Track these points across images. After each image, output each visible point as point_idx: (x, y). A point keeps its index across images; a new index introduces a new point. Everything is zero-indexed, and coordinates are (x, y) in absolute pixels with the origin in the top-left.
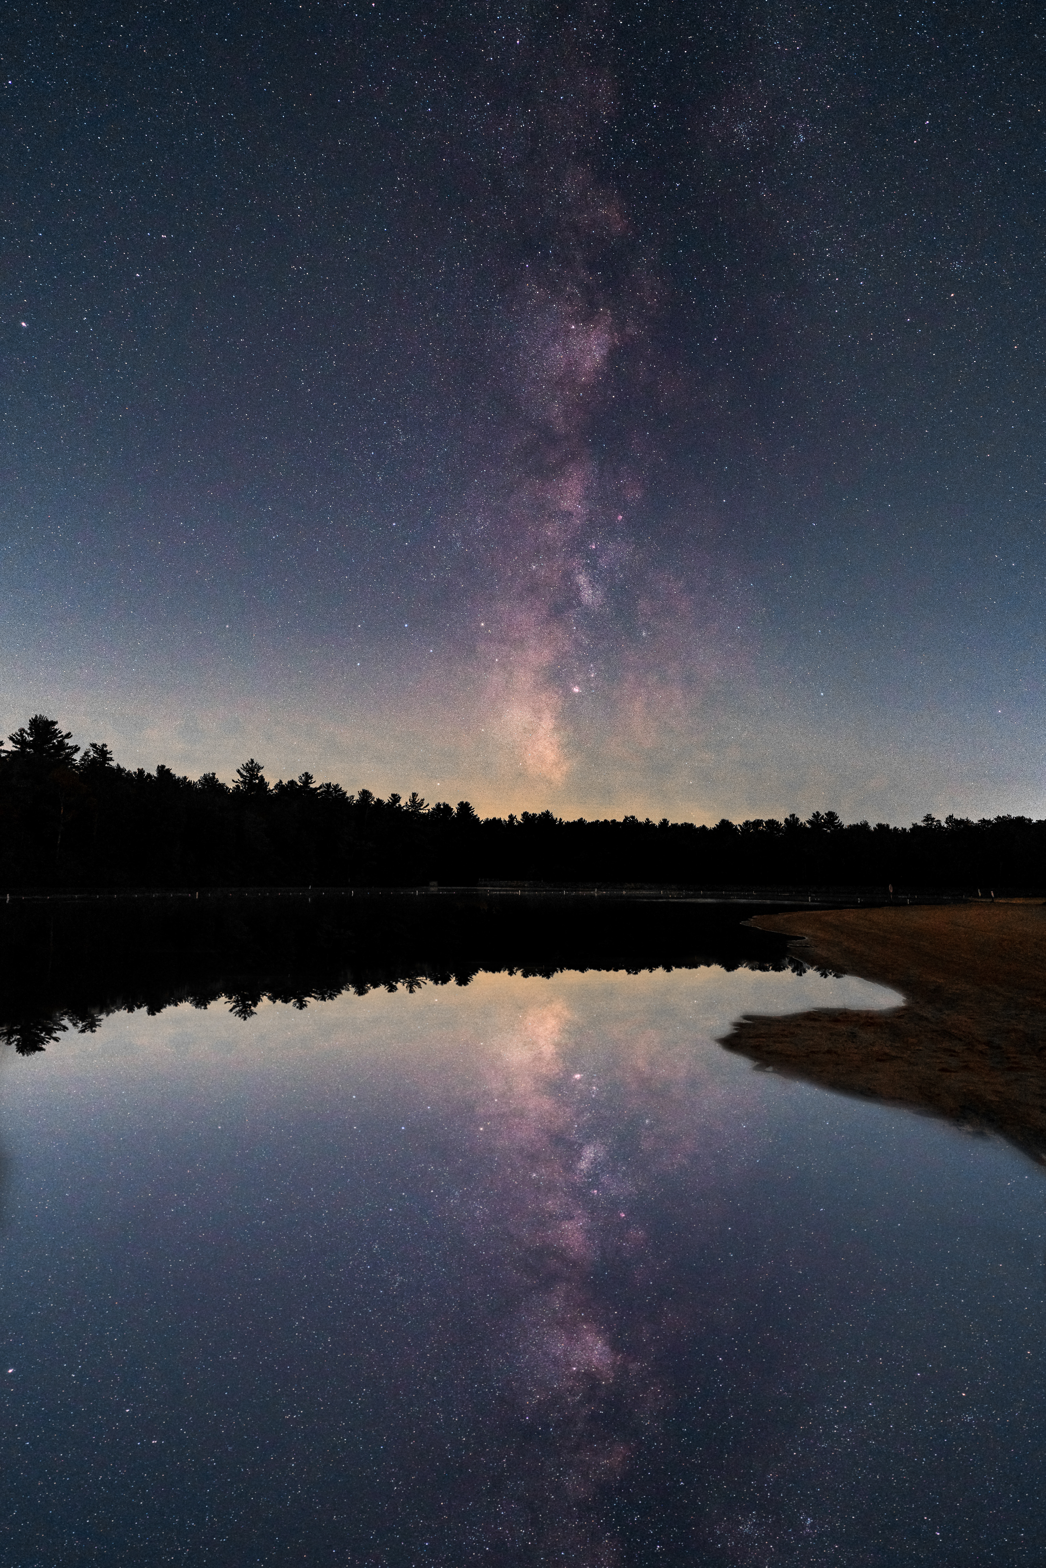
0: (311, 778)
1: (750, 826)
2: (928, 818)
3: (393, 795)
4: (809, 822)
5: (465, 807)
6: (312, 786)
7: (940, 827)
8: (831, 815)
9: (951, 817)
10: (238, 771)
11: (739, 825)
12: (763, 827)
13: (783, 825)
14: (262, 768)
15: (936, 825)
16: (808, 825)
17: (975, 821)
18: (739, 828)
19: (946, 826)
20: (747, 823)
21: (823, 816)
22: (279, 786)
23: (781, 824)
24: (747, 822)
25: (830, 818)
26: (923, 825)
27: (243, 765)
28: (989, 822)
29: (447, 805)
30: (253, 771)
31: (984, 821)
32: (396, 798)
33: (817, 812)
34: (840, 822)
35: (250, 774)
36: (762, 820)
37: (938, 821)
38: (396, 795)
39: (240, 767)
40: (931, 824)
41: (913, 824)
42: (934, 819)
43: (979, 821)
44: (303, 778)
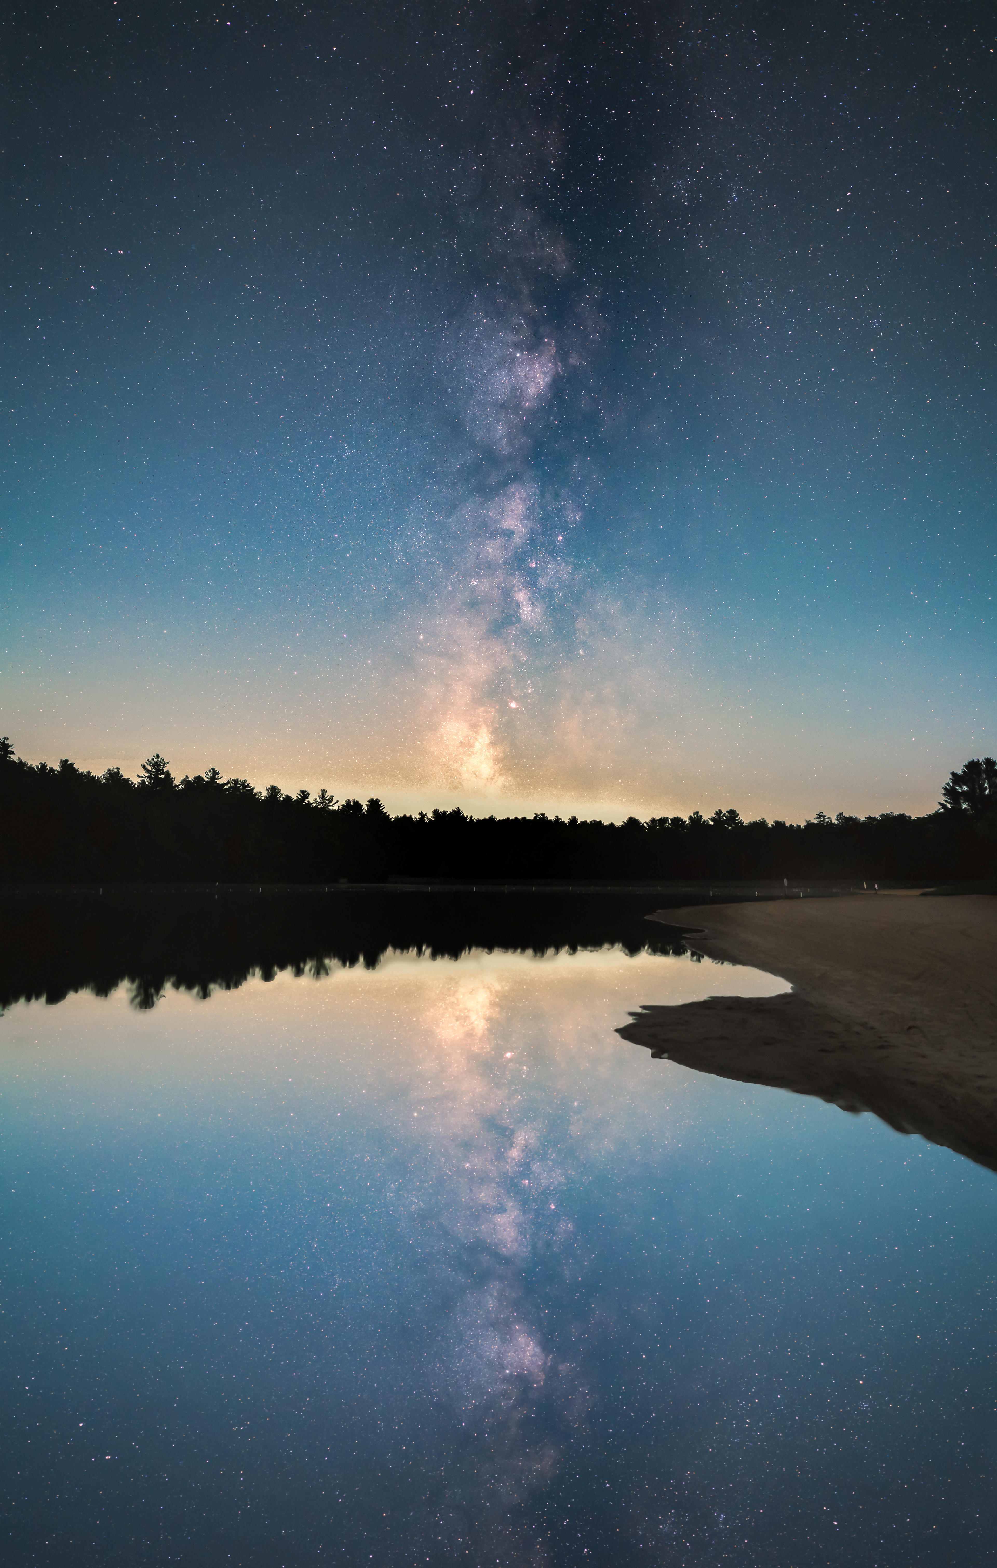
0: (218, 774)
1: (656, 823)
2: (820, 816)
3: (303, 792)
4: (713, 819)
5: (375, 804)
6: (218, 781)
7: (831, 823)
8: (732, 813)
9: (841, 814)
10: (144, 766)
11: (646, 823)
12: (669, 824)
13: (687, 823)
14: (168, 763)
15: (828, 822)
16: (711, 823)
17: (863, 819)
18: (645, 825)
19: (836, 822)
20: (653, 821)
21: (725, 814)
22: (186, 781)
23: (685, 822)
24: (654, 819)
25: (731, 816)
26: (816, 822)
27: (148, 760)
28: (874, 819)
29: (357, 802)
30: (159, 765)
31: (870, 818)
32: (305, 794)
33: (720, 810)
34: (740, 819)
35: (156, 769)
36: (667, 818)
37: (829, 818)
38: (305, 791)
39: (144, 762)
40: (823, 821)
41: (807, 821)
42: (825, 816)
43: (866, 818)
44: (210, 774)
